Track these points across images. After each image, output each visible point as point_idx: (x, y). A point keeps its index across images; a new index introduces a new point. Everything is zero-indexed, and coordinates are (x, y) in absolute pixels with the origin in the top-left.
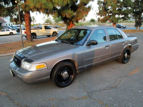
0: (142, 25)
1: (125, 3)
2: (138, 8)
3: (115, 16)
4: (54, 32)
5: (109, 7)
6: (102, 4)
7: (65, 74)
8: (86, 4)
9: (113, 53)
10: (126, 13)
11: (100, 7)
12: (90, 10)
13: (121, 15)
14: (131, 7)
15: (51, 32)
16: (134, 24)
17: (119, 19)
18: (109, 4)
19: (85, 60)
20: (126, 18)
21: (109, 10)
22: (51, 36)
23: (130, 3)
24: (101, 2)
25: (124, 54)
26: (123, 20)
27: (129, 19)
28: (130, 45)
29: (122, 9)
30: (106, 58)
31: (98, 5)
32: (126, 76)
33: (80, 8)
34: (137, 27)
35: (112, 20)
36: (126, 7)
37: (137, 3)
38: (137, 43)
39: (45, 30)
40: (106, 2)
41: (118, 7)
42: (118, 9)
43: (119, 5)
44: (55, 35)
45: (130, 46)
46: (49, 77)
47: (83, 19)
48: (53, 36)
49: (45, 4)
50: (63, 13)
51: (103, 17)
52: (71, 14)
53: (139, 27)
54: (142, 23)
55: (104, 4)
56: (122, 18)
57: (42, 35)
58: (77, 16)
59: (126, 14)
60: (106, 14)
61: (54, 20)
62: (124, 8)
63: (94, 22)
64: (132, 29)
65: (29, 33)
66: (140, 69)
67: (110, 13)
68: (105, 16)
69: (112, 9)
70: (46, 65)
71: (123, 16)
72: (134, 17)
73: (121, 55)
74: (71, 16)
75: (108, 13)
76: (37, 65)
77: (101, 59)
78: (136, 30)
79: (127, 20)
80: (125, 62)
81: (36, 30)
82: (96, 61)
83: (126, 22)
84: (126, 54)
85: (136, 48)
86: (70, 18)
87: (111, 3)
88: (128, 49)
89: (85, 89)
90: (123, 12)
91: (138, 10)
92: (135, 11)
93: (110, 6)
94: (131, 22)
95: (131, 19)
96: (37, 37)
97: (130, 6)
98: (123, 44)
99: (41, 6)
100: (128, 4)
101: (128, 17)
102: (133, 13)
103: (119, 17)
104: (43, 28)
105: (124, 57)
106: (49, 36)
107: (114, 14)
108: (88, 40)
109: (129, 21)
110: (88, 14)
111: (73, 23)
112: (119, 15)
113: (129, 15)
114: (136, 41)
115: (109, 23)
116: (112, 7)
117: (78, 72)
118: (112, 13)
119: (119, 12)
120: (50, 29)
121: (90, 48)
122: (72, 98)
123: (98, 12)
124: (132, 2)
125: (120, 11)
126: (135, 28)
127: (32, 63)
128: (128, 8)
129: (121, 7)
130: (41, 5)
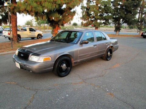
0: (120, 30)
1: (106, 10)
2: (117, 15)
3: (97, 21)
4: (39, 35)
5: (92, 13)
6: (85, 9)
7: (64, 66)
8: (71, 9)
9: (99, 51)
10: (107, 18)
11: (84, 12)
12: (75, 15)
13: (103, 20)
14: (112, 14)
15: (36, 34)
16: (114, 29)
17: (101, 23)
18: (92, 9)
19: (79, 56)
20: (107, 23)
21: (91, 15)
22: (35, 38)
23: (111, 10)
24: (85, 7)
25: (108, 53)
26: (104, 25)
27: (110, 24)
28: (112, 45)
29: (104, 15)
30: (94, 55)
31: (82, 10)
32: (109, 69)
33: (66, 12)
34: (117, 31)
35: (94, 25)
36: (107, 13)
37: (116, 10)
38: (117, 44)
39: (30, 32)
40: (89, 8)
41: (100, 13)
42: (100, 15)
43: (101, 11)
44: (40, 38)
45: (112, 47)
46: (53, 68)
47: (68, 23)
48: (38, 39)
49: (35, 8)
50: (51, 16)
51: (86, 22)
52: (58, 18)
53: (118, 32)
54: (121, 28)
55: (87, 9)
56: (104, 23)
57: (27, 37)
58: (63, 20)
59: (107, 20)
60: (89, 19)
61: (36, 23)
62: (105, 14)
63: (76, 26)
64: (112, 34)
65: (15, 35)
66: (120, 64)
67: (93, 18)
68: (88, 21)
69: (95, 14)
70: (50, 58)
71: (104, 21)
72: (114, 23)
73: (105, 53)
74: (58, 19)
75: (91, 18)
76: (44, 58)
77: (91, 56)
78: (115, 35)
79: (108, 25)
80: (108, 59)
81: (20, 32)
82: (87, 57)
83: (107, 27)
84: (109, 53)
85: (117, 48)
86: (57, 21)
87: (94, 9)
88: (111, 48)
89: (80, 78)
90: (104, 17)
91: (117, 16)
92: (115, 17)
93: (92, 11)
94: (111, 27)
95: (111, 25)
96: (21, 39)
97: (110, 13)
98: (107, 44)
99: (32, 9)
100: (108, 10)
101: (108, 22)
102: (113, 19)
103: (101, 22)
104: (28, 30)
105: (108, 55)
106: (33, 38)
107: (96, 20)
108: (81, 40)
109: (109, 26)
110: (73, 18)
111: (58, 26)
112: (101, 20)
113: (110, 21)
114: (116, 43)
115: (91, 27)
116: (94, 12)
117: (73, 65)
118: (94, 18)
119: (100, 18)
120: (35, 31)
121: (82, 46)
122: (71, 83)
123: (82, 16)
124: (112, 9)
125: (101, 16)
126: (114, 33)
127: (40, 56)
128: (108, 15)
129: (102, 13)
130: (32, 7)
